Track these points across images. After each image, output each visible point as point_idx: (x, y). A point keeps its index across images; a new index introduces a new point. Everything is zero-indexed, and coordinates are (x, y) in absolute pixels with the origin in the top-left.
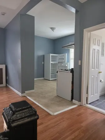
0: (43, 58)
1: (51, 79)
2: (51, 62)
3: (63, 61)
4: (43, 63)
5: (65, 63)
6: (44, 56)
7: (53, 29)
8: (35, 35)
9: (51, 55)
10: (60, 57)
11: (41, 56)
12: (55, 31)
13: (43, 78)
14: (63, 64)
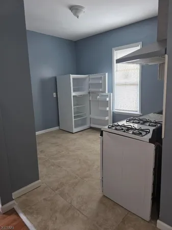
0: (53, 84)
1: (75, 130)
2: (73, 94)
3: (101, 90)
4: (55, 94)
5: (104, 94)
6: (55, 78)
7: (75, 9)
8: (27, 29)
9: (72, 76)
10: (91, 82)
11: (50, 79)
12: (81, 15)
13: (57, 128)
14: (98, 97)
